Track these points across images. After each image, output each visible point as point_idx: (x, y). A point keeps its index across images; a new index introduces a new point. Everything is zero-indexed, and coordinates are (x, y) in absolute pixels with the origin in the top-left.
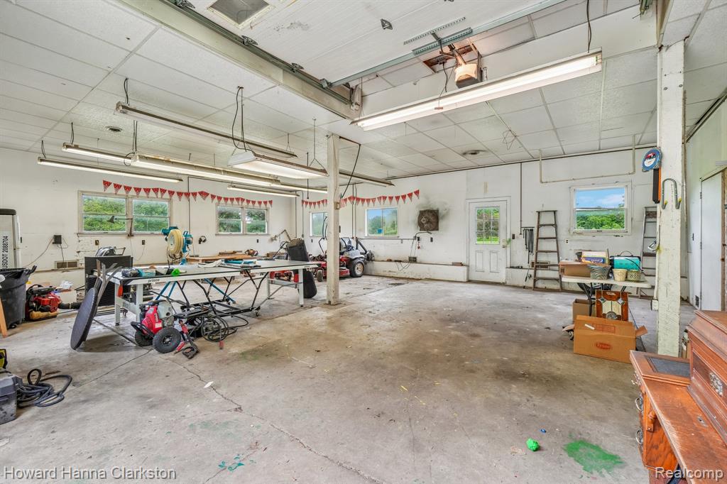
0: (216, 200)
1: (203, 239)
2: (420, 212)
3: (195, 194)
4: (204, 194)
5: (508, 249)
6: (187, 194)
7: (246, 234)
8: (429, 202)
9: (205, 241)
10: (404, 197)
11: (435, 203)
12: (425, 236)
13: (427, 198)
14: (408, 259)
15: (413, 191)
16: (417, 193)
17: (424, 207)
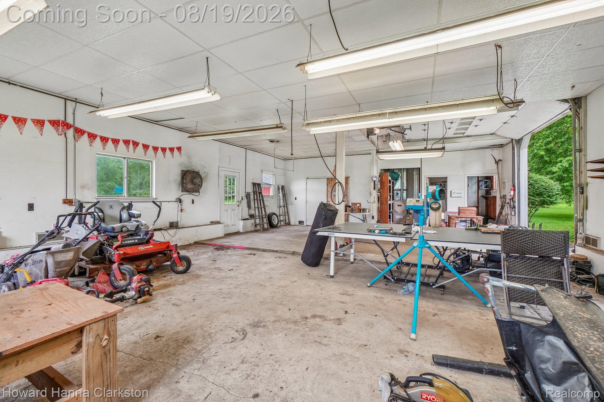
2: (182, 171)
5: (240, 207)
8: (191, 162)
10: (164, 150)
11: (197, 165)
12: (187, 198)
13: (189, 157)
14: (168, 225)
15: (175, 145)
16: (179, 149)
17: (185, 167)
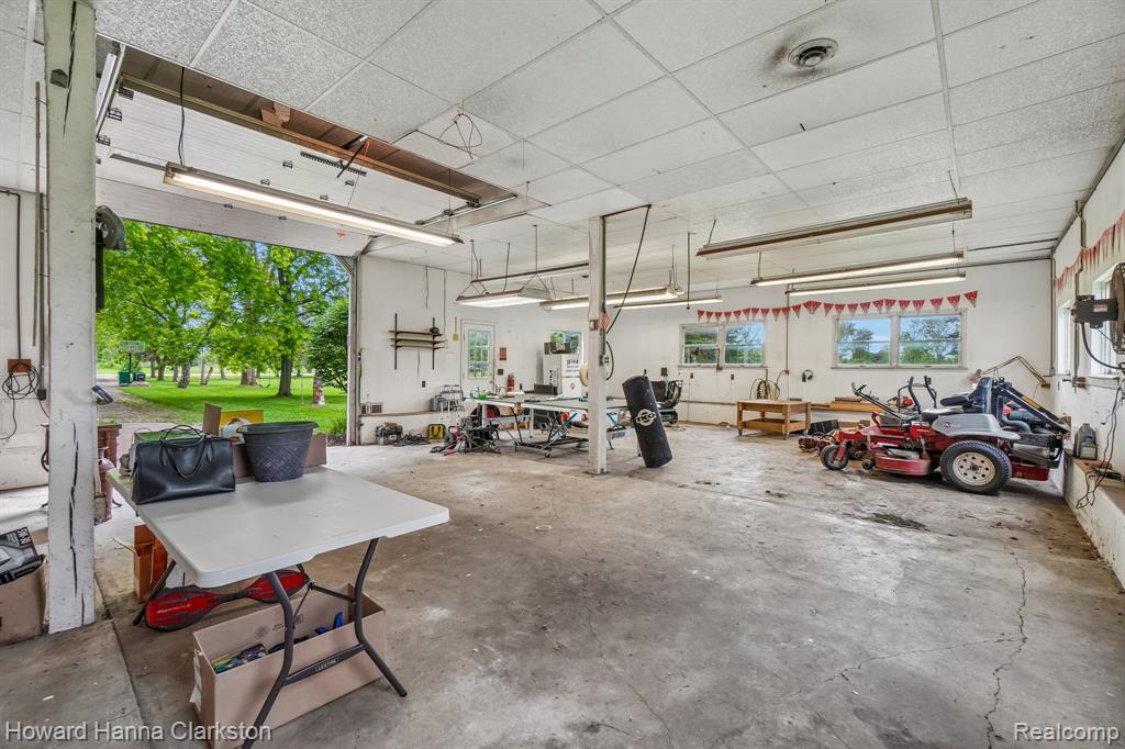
0: (833, 311)
1: (808, 374)
3: (797, 308)
4: (812, 305)
6: (786, 310)
7: (898, 368)
9: (810, 378)
